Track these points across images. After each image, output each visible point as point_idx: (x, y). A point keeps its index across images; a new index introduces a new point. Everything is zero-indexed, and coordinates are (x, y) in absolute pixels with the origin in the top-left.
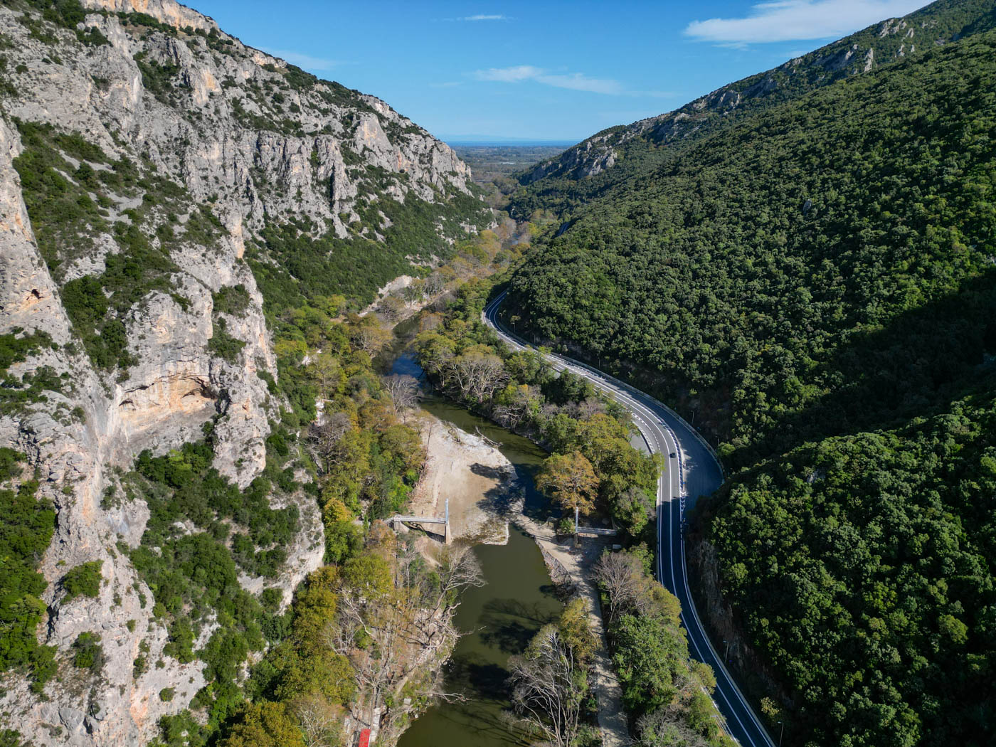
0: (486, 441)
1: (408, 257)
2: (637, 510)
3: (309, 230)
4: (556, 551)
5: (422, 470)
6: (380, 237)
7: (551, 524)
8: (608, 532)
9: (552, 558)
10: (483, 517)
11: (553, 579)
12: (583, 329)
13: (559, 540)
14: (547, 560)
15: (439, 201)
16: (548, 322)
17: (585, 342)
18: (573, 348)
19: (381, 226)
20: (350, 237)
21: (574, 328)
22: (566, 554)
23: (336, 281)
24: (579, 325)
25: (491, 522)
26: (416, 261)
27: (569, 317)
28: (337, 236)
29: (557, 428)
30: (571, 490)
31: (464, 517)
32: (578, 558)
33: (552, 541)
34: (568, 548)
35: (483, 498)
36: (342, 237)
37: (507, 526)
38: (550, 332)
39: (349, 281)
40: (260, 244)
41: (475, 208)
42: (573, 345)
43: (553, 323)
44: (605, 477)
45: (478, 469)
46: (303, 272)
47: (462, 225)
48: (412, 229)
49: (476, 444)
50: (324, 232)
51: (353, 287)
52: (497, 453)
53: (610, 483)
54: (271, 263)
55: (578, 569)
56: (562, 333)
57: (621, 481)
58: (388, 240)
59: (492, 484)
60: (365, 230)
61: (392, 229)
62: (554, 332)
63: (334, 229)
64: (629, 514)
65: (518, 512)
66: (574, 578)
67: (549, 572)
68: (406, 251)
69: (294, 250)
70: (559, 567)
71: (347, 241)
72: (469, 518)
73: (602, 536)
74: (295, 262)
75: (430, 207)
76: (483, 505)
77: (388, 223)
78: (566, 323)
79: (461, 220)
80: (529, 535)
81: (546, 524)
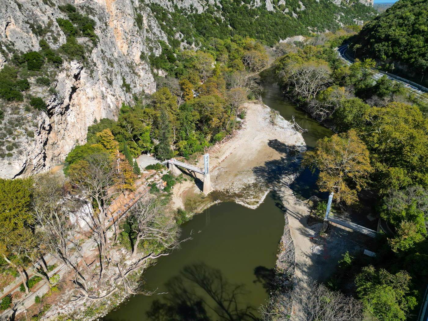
0: (295, 127)
1: (309, 28)
2: (411, 218)
3: (249, 4)
4: (298, 232)
5: (229, 134)
6: (295, 15)
7: (311, 203)
8: (365, 231)
9: (290, 238)
10: (251, 179)
11: (278, 263)
12: (414, 50)
13: (308, 221)
14: (284, 239)
15: (344, 5)
16: (384, 45)
17: (413, 60)
18: (400, 67)
19: (298, 9)
20: (275, 11)
21: (405, 50)
22: (307, 240)
23: (255, 32)
24: (412, 47)
25: (255, 185)
26: (313, 31)
27: (403, 41)
28: (266, 9)
29: (344, 110)
30: (335, 173)
31: (236, 175)
32: (317, 249)
33: (301, 221)
34: (312, 233)
35: (263, 165)
36: (268, 10)
37: (266, 193)
38: (382, 53)
39: (262, 33)
40: (218, 7)
41: (366, 12)
42: (401, 64)
43: (388, 46)
44: (382, 167)
45: (275, 145)
46: (237, 25)
47: (354, 20)
48: (317, 13)
49: (285, 126)
50: (258, 6)
51: (264, 36)
52: (299, 135)
53: (387, 175)
54: (220, 18)
55: (309, 262)
56: (393, 55)
57: (402, 177)
58: (299, 17)
59: (277, 156)
60: (287, 10)
61: (304, 12)
62: (386, 54)
63: (265, 5)
64: (399, 219)
65: (285, 184)
66: (298, 273)
67: (279, 252)
68: (308, 24)
69: (236, 12)
70: (291, 251)
71: (271, 13)
72: (239, 177)
73: (356, 234)
74: (234, 19)
75: (336, 7)
76: (257, 171)
77: (303, 8)
78: (399, 45)
79: (354, 17)
80: (283, 207)
81: (306, 201)
